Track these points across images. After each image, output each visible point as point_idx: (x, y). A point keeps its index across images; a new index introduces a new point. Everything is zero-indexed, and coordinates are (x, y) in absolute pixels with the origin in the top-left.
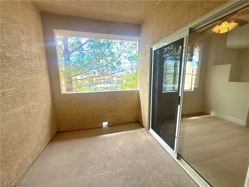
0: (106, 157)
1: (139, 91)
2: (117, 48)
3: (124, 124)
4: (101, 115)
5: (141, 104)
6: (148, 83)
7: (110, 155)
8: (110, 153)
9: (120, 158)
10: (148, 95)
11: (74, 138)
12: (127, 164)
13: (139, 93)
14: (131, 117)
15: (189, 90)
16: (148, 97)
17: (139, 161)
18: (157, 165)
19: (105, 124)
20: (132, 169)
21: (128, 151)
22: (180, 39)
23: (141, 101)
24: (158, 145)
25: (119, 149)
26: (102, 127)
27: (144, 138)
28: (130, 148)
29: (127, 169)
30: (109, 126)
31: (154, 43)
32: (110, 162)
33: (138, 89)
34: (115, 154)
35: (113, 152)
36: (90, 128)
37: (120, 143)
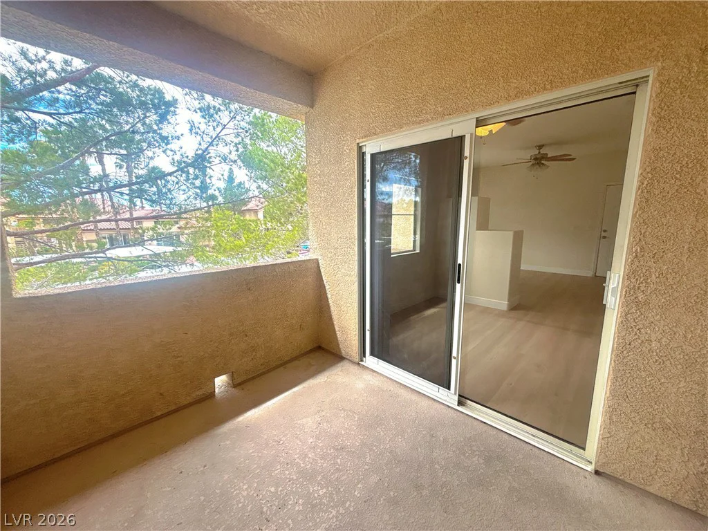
0: (295, 478)
1: (317, 260)
2: (189, 125)
3: (284, 364)
4: (207, 355)
5: (329, 296)
6: (357, 237)
7: (302, 465)
8: (297, 460)
9: (339, 460)
10: (356, 270)
11: (113, 473)
12: (366, 467)
13: (319, 267)
14: (301, 339)
15: (412, 251)
16: (356, 274)
17: (388, 446)
18: (432, 436)
19: (221, 382)
20: (386, 471)
21: (343, 432)
22: (454, 136)
23: (327, 288)
24: (402, 392)
25: (318, 438)
26: (212, 395)
27: (360, 385)
28: (344, 423)
29: (374, 478)
30: (236, 384)
31: (371, 134)
32: (319, 484)
33: (314, 257)
34: (316, 455)
35: (306, 456)
36: (166, 411)
37: (309, 422)
